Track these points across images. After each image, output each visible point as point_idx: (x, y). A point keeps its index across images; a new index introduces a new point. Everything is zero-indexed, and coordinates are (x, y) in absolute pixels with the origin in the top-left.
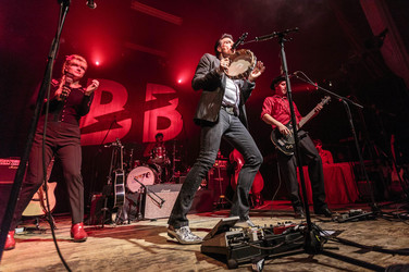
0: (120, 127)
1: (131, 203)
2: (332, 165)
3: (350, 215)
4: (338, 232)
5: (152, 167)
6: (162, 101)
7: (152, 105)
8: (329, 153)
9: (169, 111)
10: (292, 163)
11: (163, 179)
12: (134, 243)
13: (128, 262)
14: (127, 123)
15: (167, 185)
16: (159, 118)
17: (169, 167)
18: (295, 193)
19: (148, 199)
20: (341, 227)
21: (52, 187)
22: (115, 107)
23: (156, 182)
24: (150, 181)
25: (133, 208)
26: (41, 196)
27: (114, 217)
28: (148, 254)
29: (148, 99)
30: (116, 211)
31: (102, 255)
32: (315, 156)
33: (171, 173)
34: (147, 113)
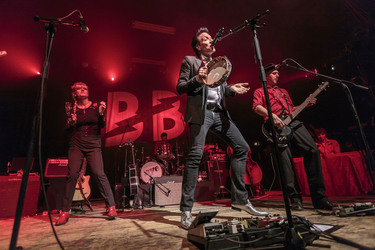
0: (134, 129)
1: (145, 192)
2: (339, 154)
3: (356, 208)
4: (336, 228)
5: (160, 161)
6: (166, 104)
7: (158, 109)
8: (335, 142)
9: (172, 113)
10: (286, 155)
11: (169, 172)
12: (139, 226)
13: (126, 243)
14: (140, 126)
15: (171, 177)
16: (164, 119)
17: (174, 161)
18: (291, 185)
19: (157, 189)
20: (342, 221)
21: (87, 179)
22: (130, 114)
23: (163, 174)
24: (158, 174)
25: (146, 196)
26: (80, 186)
27: (131, 203)
28: (145, 237)
29: (154, 104)
30: (132, 198)
31: (111, 235)
32: (311, 148)
33: (176, 167)
34: (155, 116)
